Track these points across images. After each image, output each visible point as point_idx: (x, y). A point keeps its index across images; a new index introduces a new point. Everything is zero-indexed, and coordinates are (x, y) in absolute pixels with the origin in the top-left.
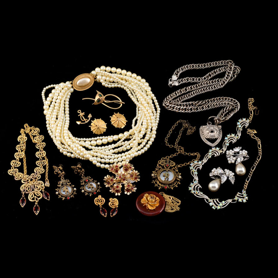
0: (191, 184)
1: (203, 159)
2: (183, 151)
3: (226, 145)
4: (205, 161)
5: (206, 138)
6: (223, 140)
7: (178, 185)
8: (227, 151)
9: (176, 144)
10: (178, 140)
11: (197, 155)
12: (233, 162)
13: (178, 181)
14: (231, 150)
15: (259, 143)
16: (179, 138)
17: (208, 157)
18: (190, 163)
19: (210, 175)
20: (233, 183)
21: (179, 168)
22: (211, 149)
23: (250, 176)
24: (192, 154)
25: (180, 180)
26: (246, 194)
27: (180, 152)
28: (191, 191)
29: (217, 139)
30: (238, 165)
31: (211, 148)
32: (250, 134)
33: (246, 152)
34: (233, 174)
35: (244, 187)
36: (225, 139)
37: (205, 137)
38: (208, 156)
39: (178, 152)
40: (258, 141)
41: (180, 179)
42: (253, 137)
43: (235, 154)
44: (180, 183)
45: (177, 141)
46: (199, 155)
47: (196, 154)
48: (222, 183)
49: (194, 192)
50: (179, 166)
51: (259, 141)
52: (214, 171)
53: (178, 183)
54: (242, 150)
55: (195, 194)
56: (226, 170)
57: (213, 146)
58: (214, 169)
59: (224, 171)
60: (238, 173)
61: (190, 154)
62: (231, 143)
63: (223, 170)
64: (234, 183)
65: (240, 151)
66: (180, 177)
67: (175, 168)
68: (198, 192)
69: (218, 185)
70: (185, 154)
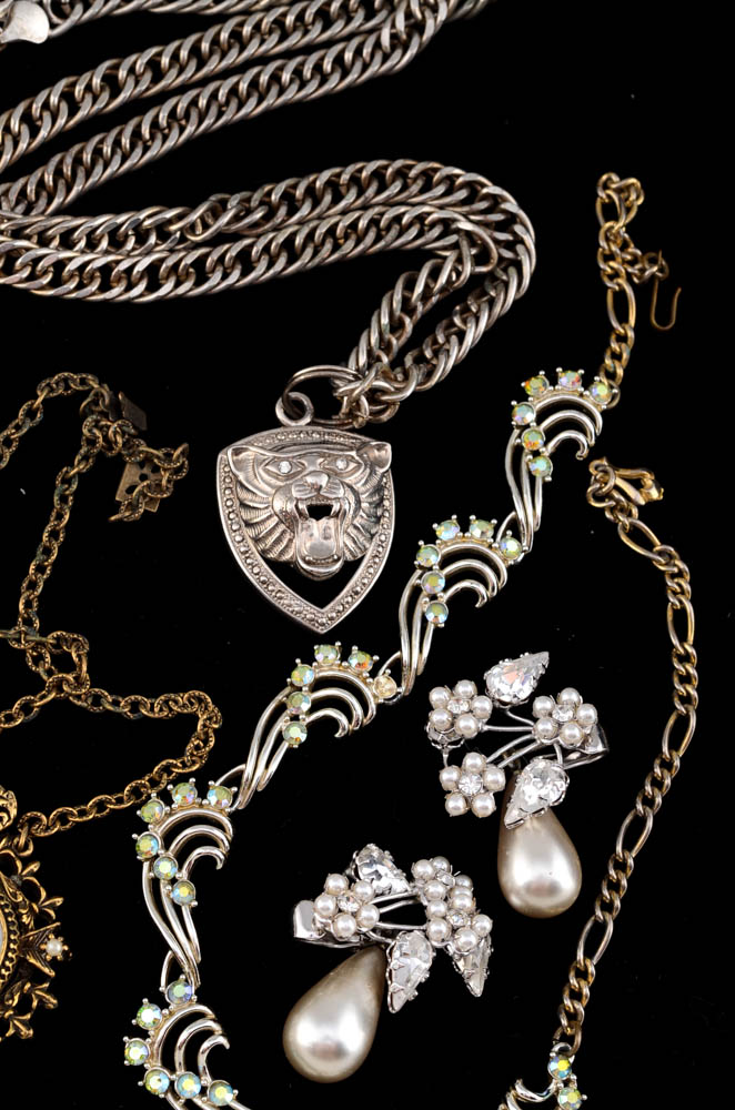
0: (148, 1015)
1: (244, 761)
2: (79, 682)
3: (424, 621)
4: (259, 769)
5: (271, 556)
6: (401, 563)
7: (41, 1018)
8: (438, 695)
9: (28, 604)
10: (40, 569)
11: (195, 718)
12: (485, 806)
13: (38, 977)
14: (465, 687)
15: (680, 594)
16: (48, 552)
17: (280, 739)
18: (141, 799)
19: (301, 932)
20: (476, 986)
21: (43, 848)
22: (309, 659)
23: (607, 907)
24: (154, 708)
25: (53, 974)
26: (581, 1089)
27: (60, 690)
28: (140, 1071)
29: (357, 563)
30: (519, 833)
31: (302, 643)
32: (612, 510)
33: (589, 713)
34: (485, 923)
35: (564, 1022)
36: (420, 560)
37: (261, 546)
38: (281, 724)
39: (36, 685)
40: (673, 576)
41: (54, 963)
42: (636, 534)
43: (498, 716)
44: (52, 1001)
45: (38, 574)
46: (208, 718)
47: (183, 698)
48: (399, 999)
49: (166, 1083)
50: (48, 825)
51: (680, 574)
52: (331, 905)
53: (41, 1001)
54: (548, 685)
55: (176, 1096)
56: (422, 868)
57: (322, 631)
58: (335, 882)
59: (410, 878)
60: (515, 901)
61: (135, 707)
62: (461, 604)
63: (404, 865)
64: (488, 984)
65: (542, 704)
66: (55, 947)
67: (18, 849)
68: (197, 1089)
69: (363, 1015)
70: (97, 700)
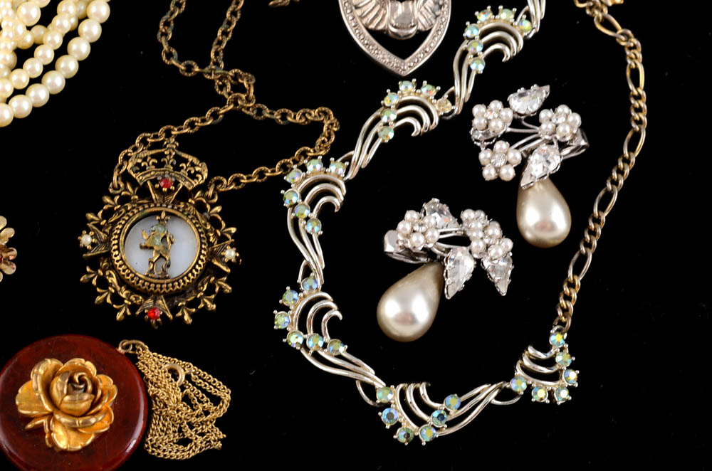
0: (289, 297)
1: (353, 148)
2: (248, 100)
3: (470, 70)
4: (362, 155)
5: (372, 27)
6: (455, 36)
7: (221, 298)
8: (478, 110)
9: (217, 54)
10: (225, 33)
11: (321, 124)
12: (508, 174)
13: (219, 273)
14: (496, 105)
15: (635, 59)
16: (230, 23)
17: (376, 137)
18: (286, 169)
19: (389, 248)
20: (503, 289)
21: (224, 198)
22: (395, 89)
23: (588, 245)
24: (296, 118)
25: (228, 270)
27: (236, 104)
28: (284, 332)
29: (427, 33)
30: (530, 192)
31: (392, 81)
32: (591, 8)
33: (576, 119)
34: (509, 244)
35: (560, 313)
36: (468, 33)
37: (365, 21)
38: (377, 128)
39: (222, 102)
40: (630, 48)
41: (229, 264)
42: (606, 23)
43: (516, 123)
44: (228, 289)
45: (223, 36)
46: (330, 124)
47: (314, 113)
48: (450, 293)
49: (301, 341)
50: (227, 185)
51: (635, 47)
52: (408, 227)
53: (221, 288)
54: (549, 104)
55: (307, 349)
56: (467, 214)
57: (404, 74)
58: (411, 215)
59: (460, 222)
60: (529, 235)
61: (284, 116)
62: (494, 60)
63: (456, 213)
64: (510, 287)
65: (545, 114)
66: (230, 254)
67: (207, 198)
68: (321, 344)
69: (429, 302)
70: (260, 112)
